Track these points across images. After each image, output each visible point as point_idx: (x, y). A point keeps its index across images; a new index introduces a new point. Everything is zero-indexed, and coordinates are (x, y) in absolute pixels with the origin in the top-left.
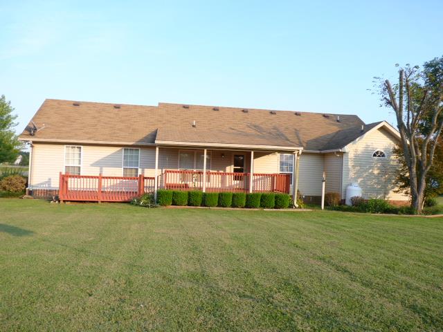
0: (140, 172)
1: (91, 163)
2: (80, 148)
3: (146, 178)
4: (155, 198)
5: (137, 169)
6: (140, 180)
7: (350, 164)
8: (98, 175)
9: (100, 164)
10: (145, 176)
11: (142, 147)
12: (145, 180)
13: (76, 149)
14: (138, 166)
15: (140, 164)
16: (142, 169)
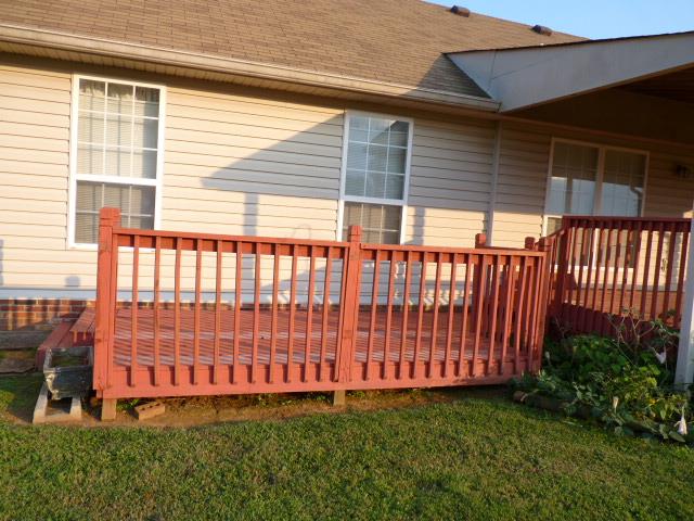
0: (407, 224)
1: (208, 172)
2: (155, 95)
5: (395, 215)
8: (236, 231)
9: (249, 177)
13: (132, 99)
14: (400, 197)
15: (410, 185)
16: (416, 211)
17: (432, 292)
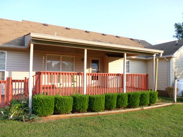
0: (7, 75)
3: (14, 81)
4: (30, 106)
6: (8, 84)
7: (174, 66)
10: (13, 79)
11: (9, 50)
12: (14, 83)
14: (4, 69)
15: (7, 66)
16: (9, 72)
17: (15, 91)
